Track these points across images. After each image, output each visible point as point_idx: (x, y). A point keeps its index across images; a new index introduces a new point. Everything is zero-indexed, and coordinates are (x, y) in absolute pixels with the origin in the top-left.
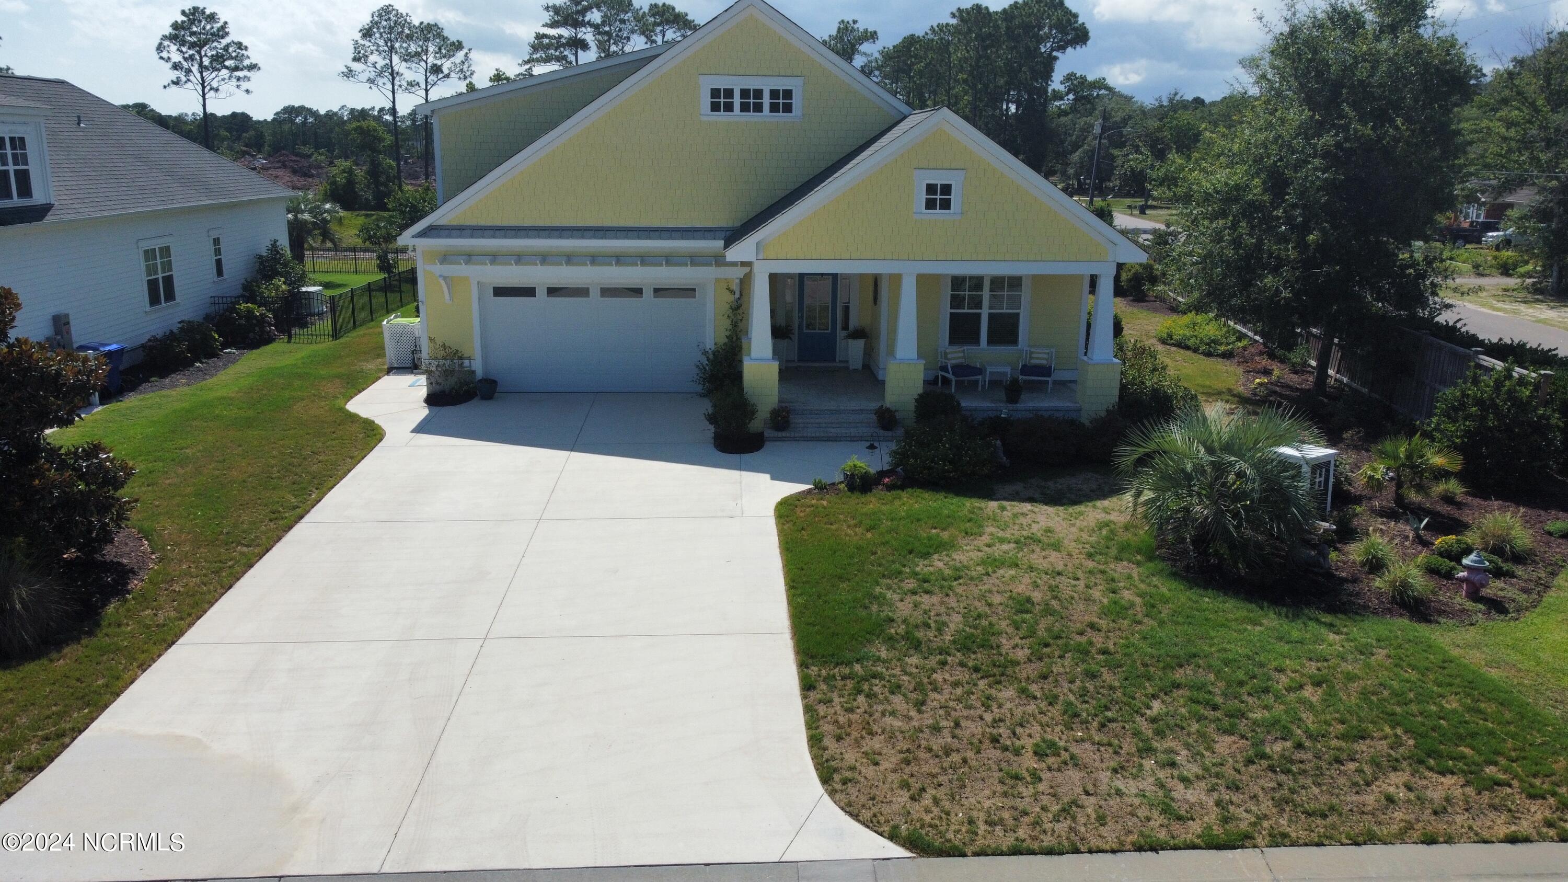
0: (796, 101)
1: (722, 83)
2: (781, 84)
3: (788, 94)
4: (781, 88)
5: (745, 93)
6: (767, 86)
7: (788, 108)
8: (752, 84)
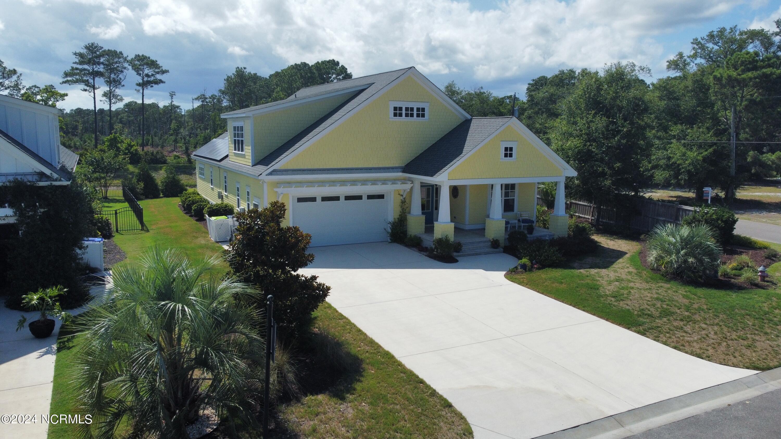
0: (426, 113)
1: (398, 105)
2: (421, 106)
3: (423, 109)
4: (421, 107)
5: (407, 109)
6: (415, 106)
7: (423, 116)
8: (410, 105)
